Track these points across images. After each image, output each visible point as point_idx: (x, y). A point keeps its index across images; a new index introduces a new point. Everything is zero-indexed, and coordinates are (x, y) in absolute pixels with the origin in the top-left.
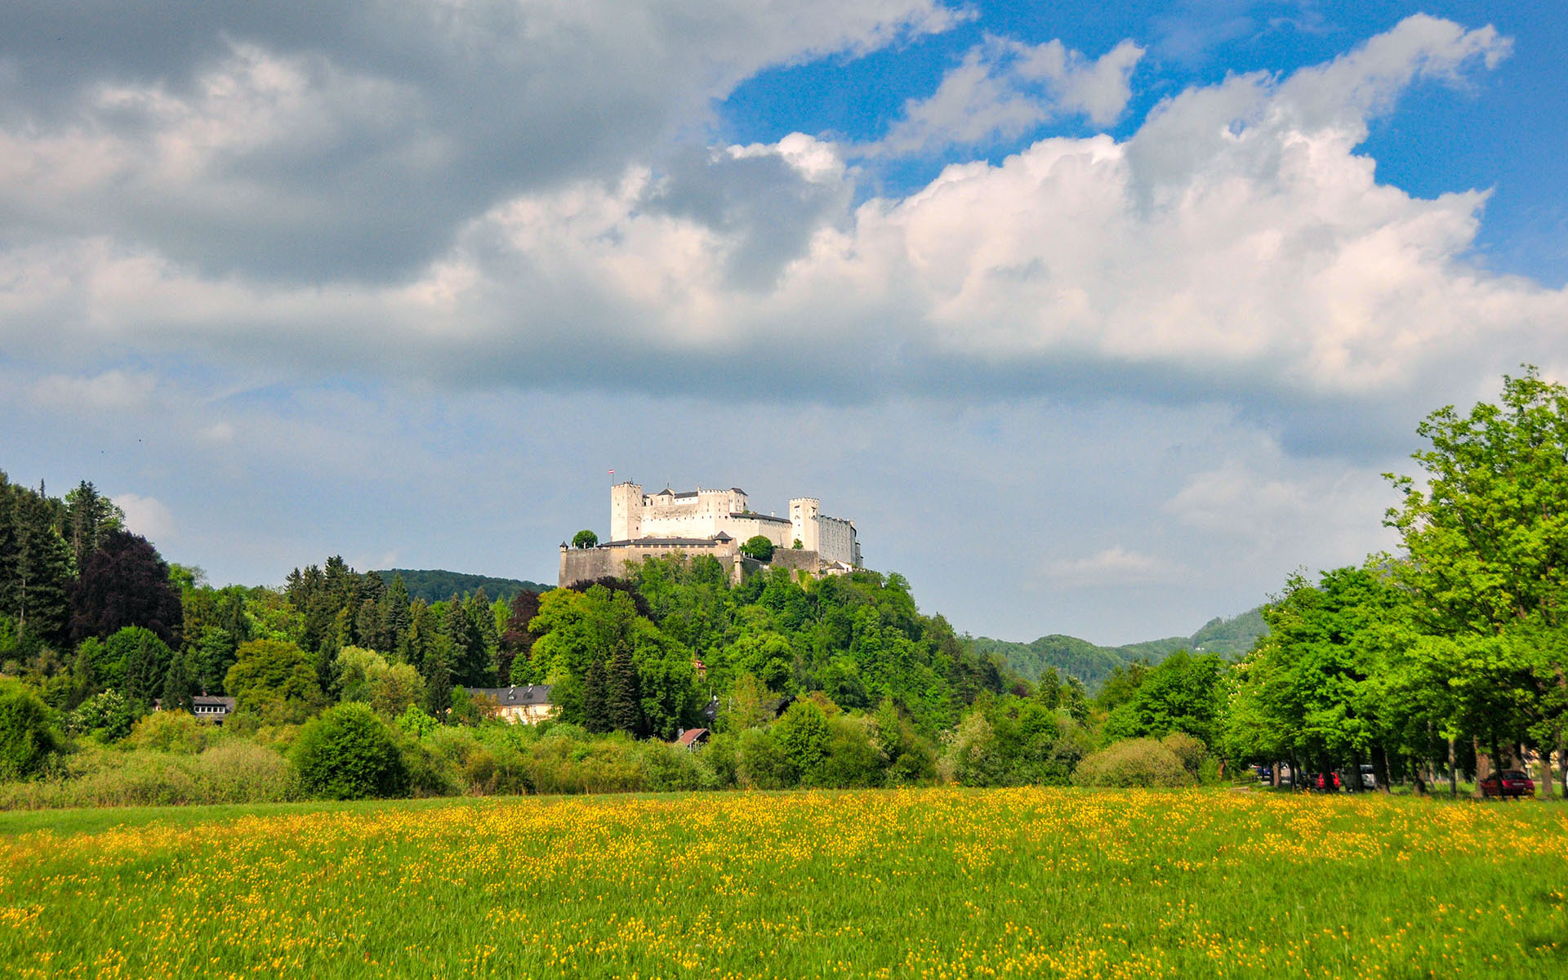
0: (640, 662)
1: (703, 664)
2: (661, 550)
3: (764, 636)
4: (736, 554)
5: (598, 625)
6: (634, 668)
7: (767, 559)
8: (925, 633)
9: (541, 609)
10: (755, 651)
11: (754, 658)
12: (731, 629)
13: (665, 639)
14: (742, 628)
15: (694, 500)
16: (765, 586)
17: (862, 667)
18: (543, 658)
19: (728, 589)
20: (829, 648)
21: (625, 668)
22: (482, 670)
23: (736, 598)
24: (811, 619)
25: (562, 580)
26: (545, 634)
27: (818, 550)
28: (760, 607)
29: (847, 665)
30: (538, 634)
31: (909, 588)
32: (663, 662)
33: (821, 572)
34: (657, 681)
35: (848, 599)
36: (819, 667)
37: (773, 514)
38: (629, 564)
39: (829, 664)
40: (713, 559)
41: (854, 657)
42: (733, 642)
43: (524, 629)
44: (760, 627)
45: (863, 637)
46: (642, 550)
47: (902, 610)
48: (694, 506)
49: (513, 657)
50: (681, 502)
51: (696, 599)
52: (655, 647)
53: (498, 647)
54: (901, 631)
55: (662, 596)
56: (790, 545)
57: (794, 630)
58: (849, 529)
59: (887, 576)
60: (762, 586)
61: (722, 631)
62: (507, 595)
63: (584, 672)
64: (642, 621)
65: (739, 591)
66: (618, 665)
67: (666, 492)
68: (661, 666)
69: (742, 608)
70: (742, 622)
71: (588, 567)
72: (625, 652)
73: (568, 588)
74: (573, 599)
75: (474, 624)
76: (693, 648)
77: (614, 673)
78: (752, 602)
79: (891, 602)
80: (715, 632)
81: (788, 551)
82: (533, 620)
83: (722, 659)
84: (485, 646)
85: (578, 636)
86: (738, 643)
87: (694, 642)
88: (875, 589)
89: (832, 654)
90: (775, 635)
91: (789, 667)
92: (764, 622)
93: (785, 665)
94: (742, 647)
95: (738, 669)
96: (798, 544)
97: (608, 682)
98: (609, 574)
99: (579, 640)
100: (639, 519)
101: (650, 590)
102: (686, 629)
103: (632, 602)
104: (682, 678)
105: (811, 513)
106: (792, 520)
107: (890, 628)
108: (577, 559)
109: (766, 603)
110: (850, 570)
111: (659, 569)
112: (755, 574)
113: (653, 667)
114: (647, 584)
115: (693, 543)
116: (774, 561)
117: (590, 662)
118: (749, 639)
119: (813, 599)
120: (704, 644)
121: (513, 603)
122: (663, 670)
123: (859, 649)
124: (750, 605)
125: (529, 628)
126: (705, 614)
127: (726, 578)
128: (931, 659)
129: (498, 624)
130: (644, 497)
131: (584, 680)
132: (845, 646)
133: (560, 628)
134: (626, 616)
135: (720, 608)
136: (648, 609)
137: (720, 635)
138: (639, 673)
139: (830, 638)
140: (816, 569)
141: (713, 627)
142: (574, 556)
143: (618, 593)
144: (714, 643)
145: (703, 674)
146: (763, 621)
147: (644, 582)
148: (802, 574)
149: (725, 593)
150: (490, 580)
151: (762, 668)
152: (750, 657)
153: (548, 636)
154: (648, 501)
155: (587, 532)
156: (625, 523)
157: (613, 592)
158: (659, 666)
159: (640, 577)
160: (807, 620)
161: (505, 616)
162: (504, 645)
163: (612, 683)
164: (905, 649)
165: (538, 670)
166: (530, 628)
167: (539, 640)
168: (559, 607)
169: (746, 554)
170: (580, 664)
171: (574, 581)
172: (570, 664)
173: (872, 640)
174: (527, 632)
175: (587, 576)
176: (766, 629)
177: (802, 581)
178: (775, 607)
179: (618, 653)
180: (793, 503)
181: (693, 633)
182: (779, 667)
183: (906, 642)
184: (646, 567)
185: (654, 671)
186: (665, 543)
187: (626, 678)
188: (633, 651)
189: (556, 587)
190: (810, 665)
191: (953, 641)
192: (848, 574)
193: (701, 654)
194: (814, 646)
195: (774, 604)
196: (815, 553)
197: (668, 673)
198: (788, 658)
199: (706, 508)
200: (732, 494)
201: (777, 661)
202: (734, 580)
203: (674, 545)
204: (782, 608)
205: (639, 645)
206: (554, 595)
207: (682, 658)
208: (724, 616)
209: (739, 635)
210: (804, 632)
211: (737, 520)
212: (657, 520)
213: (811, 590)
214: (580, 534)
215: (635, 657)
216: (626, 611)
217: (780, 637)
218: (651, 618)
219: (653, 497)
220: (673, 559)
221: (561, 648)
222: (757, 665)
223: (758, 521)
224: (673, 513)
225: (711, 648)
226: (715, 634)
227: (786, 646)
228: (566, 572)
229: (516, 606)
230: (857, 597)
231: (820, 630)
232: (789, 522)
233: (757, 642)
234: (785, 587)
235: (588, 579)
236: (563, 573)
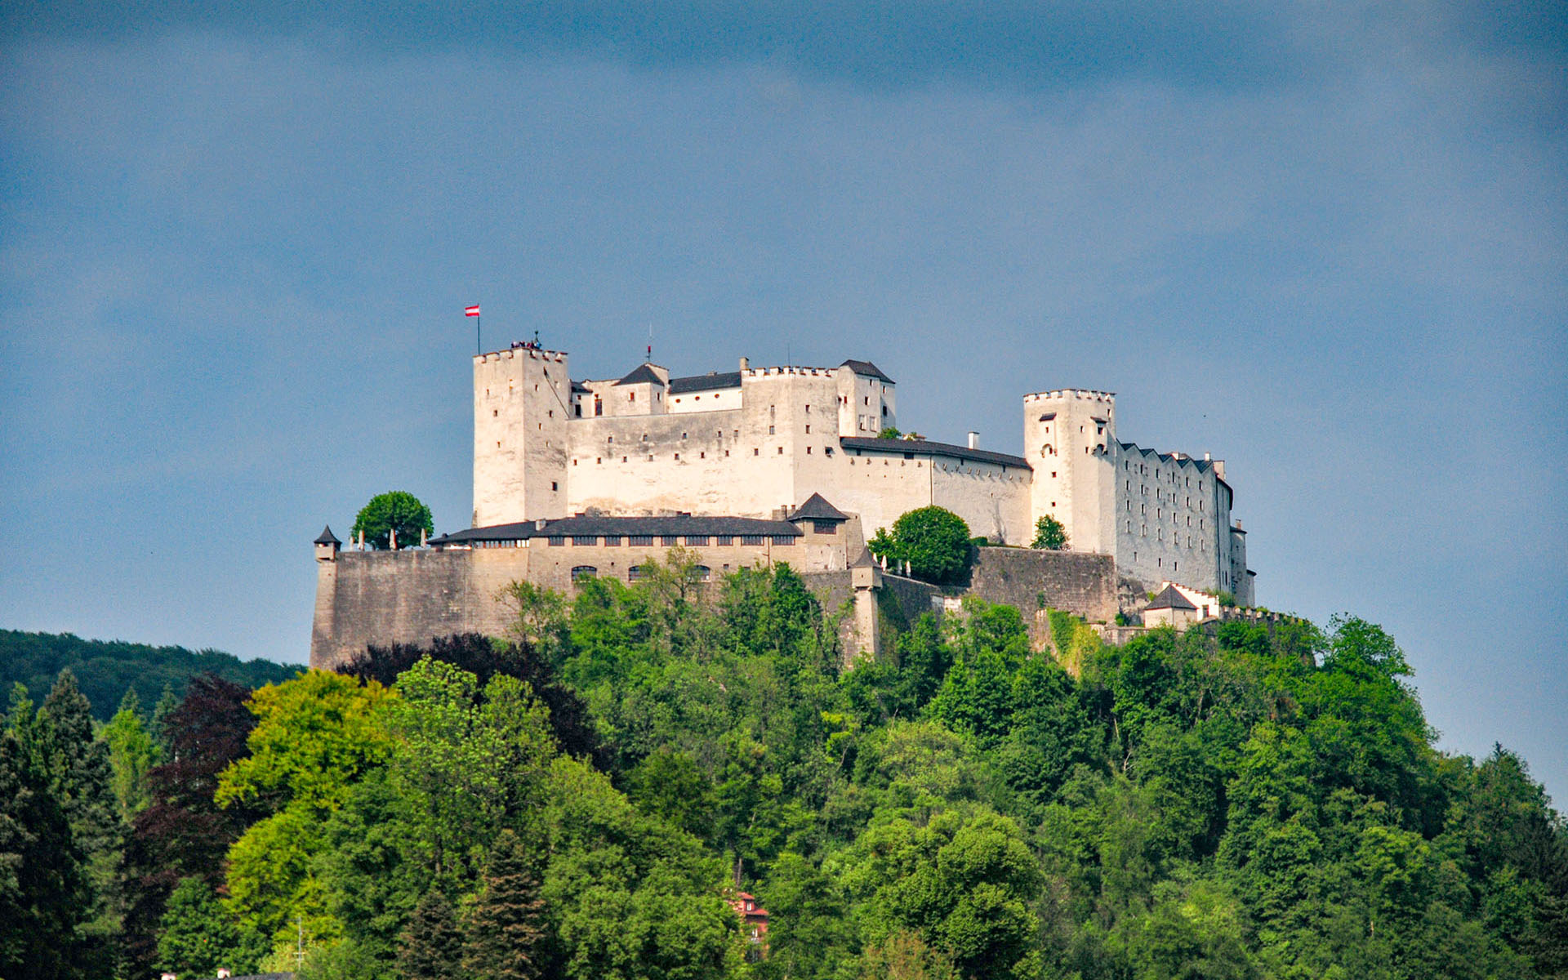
0: (568, 898)
1: (758, 904)
2: (627, 553)
3: (949, 815)
4: (861, 563)
5: (436, 782)
6: (546, 917)
7: (954, 579)
8: (1457, 810)
9: (256, 735)
10: (922, 862)
11: (918, 885)
12: (842, 796)
13: (643, 827)
14: (877, 793)
15: (730, 398)
16: (951, 663)
17: (1258, 917)
18: (264, 888)
19: (834, 673)
20: (1153, 856)
21: (519, 917)
22: (67, 928)
23: (859, 702)
24: (1096, 765)
25: (322, 647)
26: (269, 814)
27: (1112, 551)
28: (934, 727)
29: (1206, 908)
30: (246, 814)
31: (1405, 670)
32: (639, 898)
33: (1125, 620)
34: (620, 958)
35: (1208, 703)
36: (1121, 917)
37: (971, 442)
38: (529, 597)
39: (1150, 904)
40: (787, 578)
41: (1228, 885)
42: (850, 837)
43: (205, 797)
44: (934, 789)
45: (1260, 822)
46: (571, 552)
47: (1382, 737)
48: (730, 414)
49: (168, 888)
50: (687, 404)
51: (736, 705)
52: (614, 853)
53: (118, 856)
54: (1379, 806)
55: (631, 695)
56: (1026, 536)
57: (1044, 799)
58: (1208, 487)
59: (1330, 632)
60: (939, 664)
61: (817, 803)
62: (149, 694)
63: (388, 933)
64: (574, 771)
65: (870, 680)
66: (498, 909)
67: (642, 374)
68: (632, 910)
69: (879, 732)
70: (877, 772)
71: (402, 608)
72: (518, 867)
73: (341, 670)
74: (358, 703)
75: (46, 782)
76: (729, 854)
77: (484, 931)
78: (908, 713)
79: (1345, 713)
80: (795, 804)
81: (1020, 555)
82: (231, 772)
83: (816, 890)
84: (82, 857)
85: (371, 819)
86: (869, 836)
87: (732, 836)
88: (1298, 672)
89: (1161, 874)
90: (982, 812)
91: (1026, 913)
92: (948, 775)
93: (1016, 906)
94: (880, 850)
95: (867, 918)
96: (1051, 532)
97: (465, 963)
98: (466, 627)
99: (375, 832)
100: (561, 458)
101: (594, 675)
102: (708, 797)
103: (540, 712)
104: (697, 948)
105: (1092, 438)
106: (1031, 459)
107: (1345, 793)
108: (369, 581)
109: (951, 717)
110: (1215, 611)
111: (618, 612)
112: (919, 625)
113: (609, 916)
114: (584, 658)
115: (727, 529)
116: (977, 583)
117: (411, 899)
118: (902, 826)
119: (1099, 703)
120: (763, 842)
121: (167, 718)
122: (637, 925)
123: (1243, 861)
124: (903, 723)
125: (220, 794)
126: (762, 749)
127: (828, 637)
128: (1476, 894)
129: (120, 784)
130: (577, 389)
131: (391, 956)
132: (1202, 848)
133: (318, 795)
134: (522, 756)
135: (809, 729)
136: (590, 732)
137: (813, 814)
138: (564, 931)
139: (1152, 826)
140: (1107, 608)
141: (789, 791)
142: (358, 572)
143: (501, 685)
144: (792, 839)
145: (758, 937)
146: (945, 770)
147: (577, 651)
148: (1063, 627)
149: (823, 686)
150: (95, 650)
151: (943, 917)
152: (906, 883)
153: (278, 819)
154: (587, 403)
155: (398, 499)
156: (515, 468)
157: (483, 681)
158: (625, 912)
159: (564, 634)
160: (1081, 768)
161: (142, 760)
162: (137, 852)
163: (480, 965)
164: (1399, 859)
165: (248, 925)
166: (224, 794)
167: (251, 832)
168: (313, 727)
169: (892, 563)
170: (379, 906)
171: (360, 648)
172: (349, 907)
173: (1287, 831)
174: (213, 808)
175: (399, 631)
176: (953, 796)
177: (1064, 647)
178: (980, 727)
179: (497, 871)
180: (1035, 405)
181: (726, 810)
182: (996, 912)
183: (1400, 839)
184: (580, 607)
185: (609, 926)
186: (640, 530)
187: (524, 948)
188: (544, 864)
189: (304, 670)
190: (1092, 907)
191: (1550, 836)
192: (1205, 629)
193: (752, 872)
194: (1104, 850)
195: (978, 719)
196: (1103, 563)
197: (652, 934)
198: (1024, 885)
199: (765, 421)
200: (847, 381)
201: (990, 894)
202: (852, 646)
203: (669, 537)
204: (1004, 732)
205: (563, 846)
206: (296, 695)
207: (699, 884)
208: (821, 756)
209: (870, 815)
210: (1074, 806)
211: (861, 460)
212: (616, 461)
213: (1093, 675)
214: (377, 504)
215: (552, 884)
216: (523, 739)
217: (999, 820)
218: (600, 763)
219: (603, 389)
220: (664, 583)
221: (320, 857)
222: (927, 908)
223: (927, 462)
224: (661, 438)
225: (782, 855)
226: (797, 812)
227: (1018, 847)
228: (336, 621)
229: (176, 729)
230: (1238, 698)
231: (1121, 799)
232: (1022, 465)
233: (926, 833)
234: (1011, 666)
235: (403, 641)
236: (326, 626)
